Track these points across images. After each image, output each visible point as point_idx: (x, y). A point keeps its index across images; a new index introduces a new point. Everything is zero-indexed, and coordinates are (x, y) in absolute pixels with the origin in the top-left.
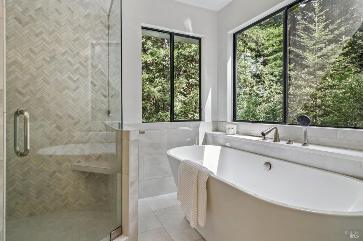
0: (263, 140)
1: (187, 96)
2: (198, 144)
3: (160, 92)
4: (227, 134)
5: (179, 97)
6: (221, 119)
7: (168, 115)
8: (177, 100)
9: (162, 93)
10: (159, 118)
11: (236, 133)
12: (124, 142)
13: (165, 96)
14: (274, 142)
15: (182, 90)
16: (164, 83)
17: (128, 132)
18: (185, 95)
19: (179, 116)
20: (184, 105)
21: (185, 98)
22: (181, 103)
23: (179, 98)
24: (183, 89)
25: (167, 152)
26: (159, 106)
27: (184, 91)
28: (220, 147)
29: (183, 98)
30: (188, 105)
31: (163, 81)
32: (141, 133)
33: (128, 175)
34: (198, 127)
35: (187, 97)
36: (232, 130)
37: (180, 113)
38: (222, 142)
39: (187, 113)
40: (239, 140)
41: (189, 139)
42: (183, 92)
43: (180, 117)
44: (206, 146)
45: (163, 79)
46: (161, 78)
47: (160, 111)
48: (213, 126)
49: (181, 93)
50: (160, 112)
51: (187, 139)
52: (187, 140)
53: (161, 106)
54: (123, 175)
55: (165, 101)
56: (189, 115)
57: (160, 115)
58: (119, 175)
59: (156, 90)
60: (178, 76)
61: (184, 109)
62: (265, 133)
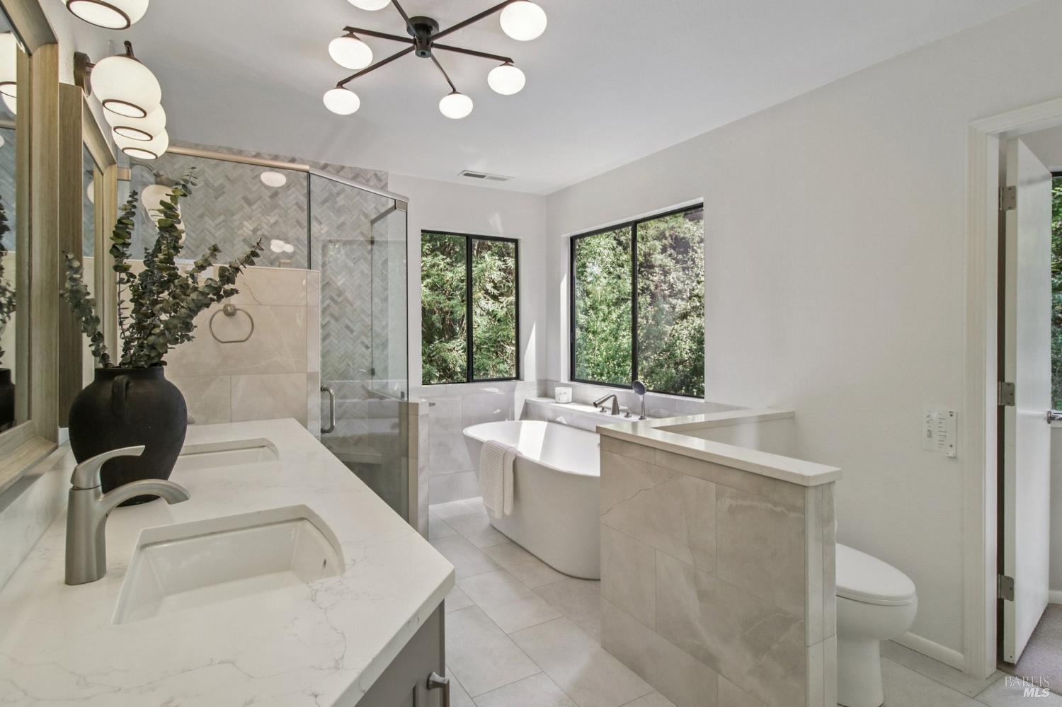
0: (601, 411)
1: (502, 299)
2: (513, 419)
3: (436, 290)
4: (557, 403)
5: (483, 303)
6: (551, 377)
7: (454, 348)
8: (478, 311)
9: (440, 294)
10: (433, 356)
11: (570, 401)
12: (411, 418)
13: (448, 302)
14: (612, 416)
15: (489, 286)
16: (445, 267)
17: (417, 405)
18: (495, 298)
19: (483, 350)
20: (495, 322)
21: (497, 304)
22: (486, 318)
23: (482, 305)
24: (492, 284)
25: (464, 432)
26: (433, 324)
27: (495, 287)
28: (545, 424)
29: (490, 305)
30: (504, 324)
31: (442, 263)
32: (432, 404)
33: (417, 458)
34: (513, 390)
35: (502, 303)
36: (565, 396)
37: (485, 343)
38: (550, 415)
39: (502, 343)
40: (572, 412)
41: (498, 411)
42: (493, 290)
43: (485, 353)
44: (525, 423)
45: (441, 256)
46: (436, 255)
47: (436, 337)
48: (539, 389)
49: (487, 292)
50: (437, 342)
51: (496, 410)
52: (495, 412)
53: (439, 325)
54: (410, 460)
55: (447, 313)
56: (507, 346)
57: (436, 349)
58: (404, 460)
59: (425, 286)
60: (478, 247)
61: (495, 332)
62: (597, 403)
